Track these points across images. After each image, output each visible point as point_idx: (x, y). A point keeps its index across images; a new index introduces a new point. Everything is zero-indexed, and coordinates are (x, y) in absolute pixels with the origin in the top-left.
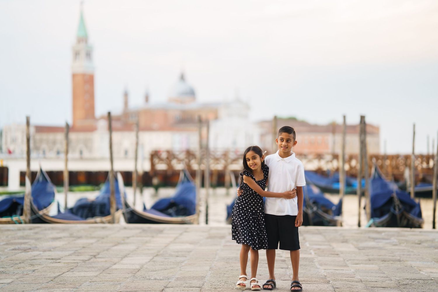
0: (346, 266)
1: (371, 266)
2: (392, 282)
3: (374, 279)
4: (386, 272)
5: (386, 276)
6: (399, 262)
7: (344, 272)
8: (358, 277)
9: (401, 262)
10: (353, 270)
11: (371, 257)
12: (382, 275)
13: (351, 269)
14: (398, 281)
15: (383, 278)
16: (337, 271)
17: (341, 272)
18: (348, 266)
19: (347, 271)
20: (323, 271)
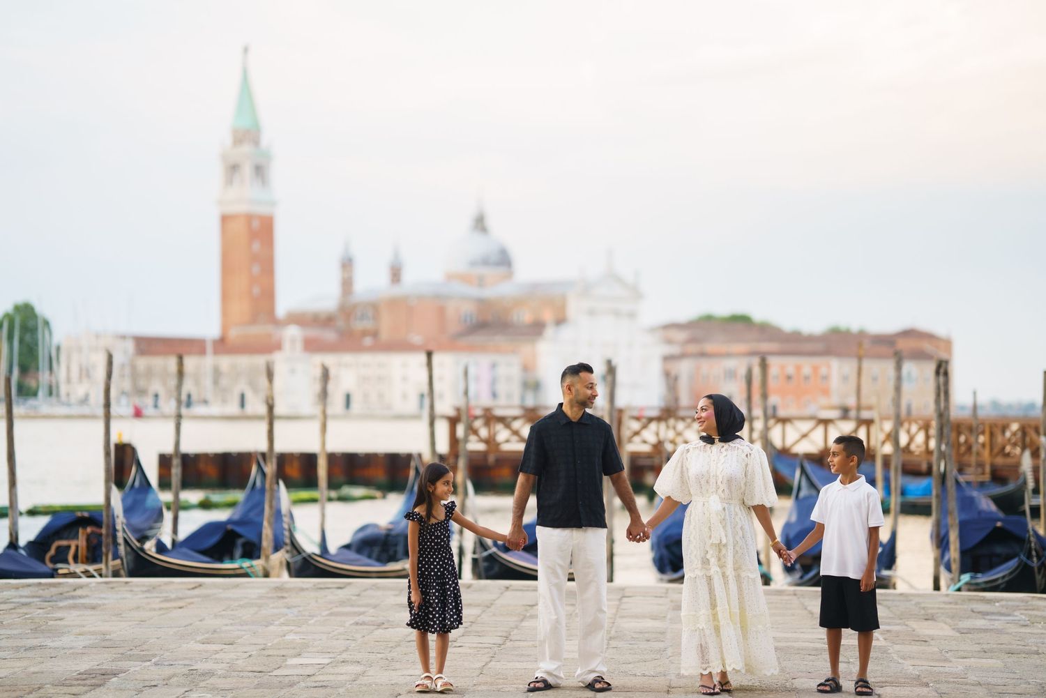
0: (946, 660)
1: (990, 661)
2: (1031, 686)
3: (1000, 682)
4: (1018, 671)
5: (1018, 677)
6: (1036, 656)
7: (947, 670)
8: (972, 678)
9: (1041, 656)
10: (961, 668)
11: (985, 646)
12: (1012, 676)
13: (957, 666)
14: (1040, 684)
15: (1014, 681)
16: (935, 668)
17: (941, 669)
18: (951, 662)
19: (952, 669)
20: (912, 668)
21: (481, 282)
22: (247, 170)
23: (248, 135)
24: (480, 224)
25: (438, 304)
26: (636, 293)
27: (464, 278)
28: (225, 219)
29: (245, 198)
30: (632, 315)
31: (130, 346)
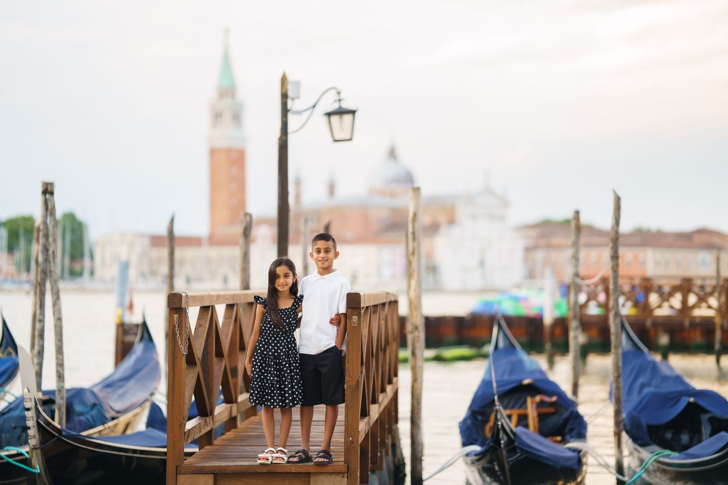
21: (393, 195)
22: (227, 117)
23: (227, 92)
24: (392, 154)
25: (363, 211)
26: (505, 203)
27: (381, 193)
28: (213, 152)
29: (226, 137)
30: (502, 218)
31: (146, 242)
